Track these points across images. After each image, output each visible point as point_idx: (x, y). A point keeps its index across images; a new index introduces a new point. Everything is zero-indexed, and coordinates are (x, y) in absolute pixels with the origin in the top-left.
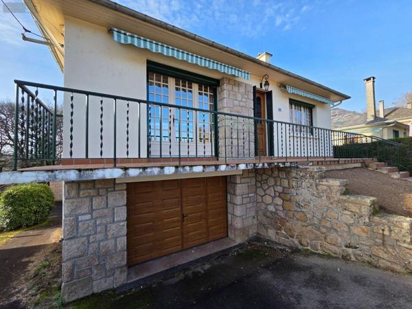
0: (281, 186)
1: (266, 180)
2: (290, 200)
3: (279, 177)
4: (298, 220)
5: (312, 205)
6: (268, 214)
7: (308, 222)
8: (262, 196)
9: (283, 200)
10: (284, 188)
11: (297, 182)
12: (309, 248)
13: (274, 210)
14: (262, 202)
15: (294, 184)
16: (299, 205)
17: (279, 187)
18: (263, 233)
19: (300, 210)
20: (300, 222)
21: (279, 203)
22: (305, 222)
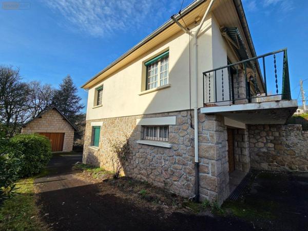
0: (272, 136)
1: (259, 133)
2: (281, 144)
3: (270, 131)
4: (288, 155)
5: (299, 145)
6: (261, 154)
7: (297, 155)
8: (255, 144)
9: (275, 144)
10: (275, 137)
11: (286, 133)
12: (297, 170)
13: (266, 151)
14: (255, 146)
15: (284, 134)
16: (289, 146)
17: (270, 137)
18: (256, 166)
19: (288, 149)
20: (289, 156)
21: (271, 146)
22: (294, 155)
